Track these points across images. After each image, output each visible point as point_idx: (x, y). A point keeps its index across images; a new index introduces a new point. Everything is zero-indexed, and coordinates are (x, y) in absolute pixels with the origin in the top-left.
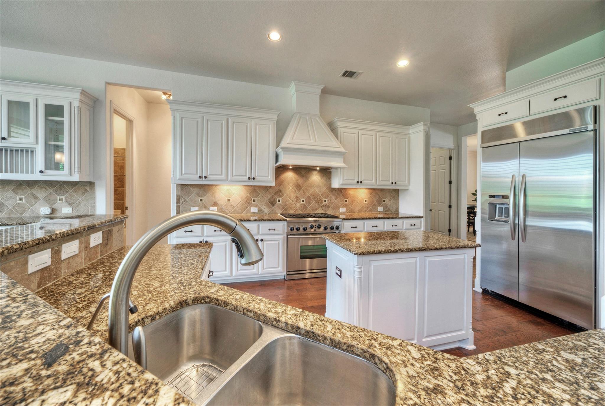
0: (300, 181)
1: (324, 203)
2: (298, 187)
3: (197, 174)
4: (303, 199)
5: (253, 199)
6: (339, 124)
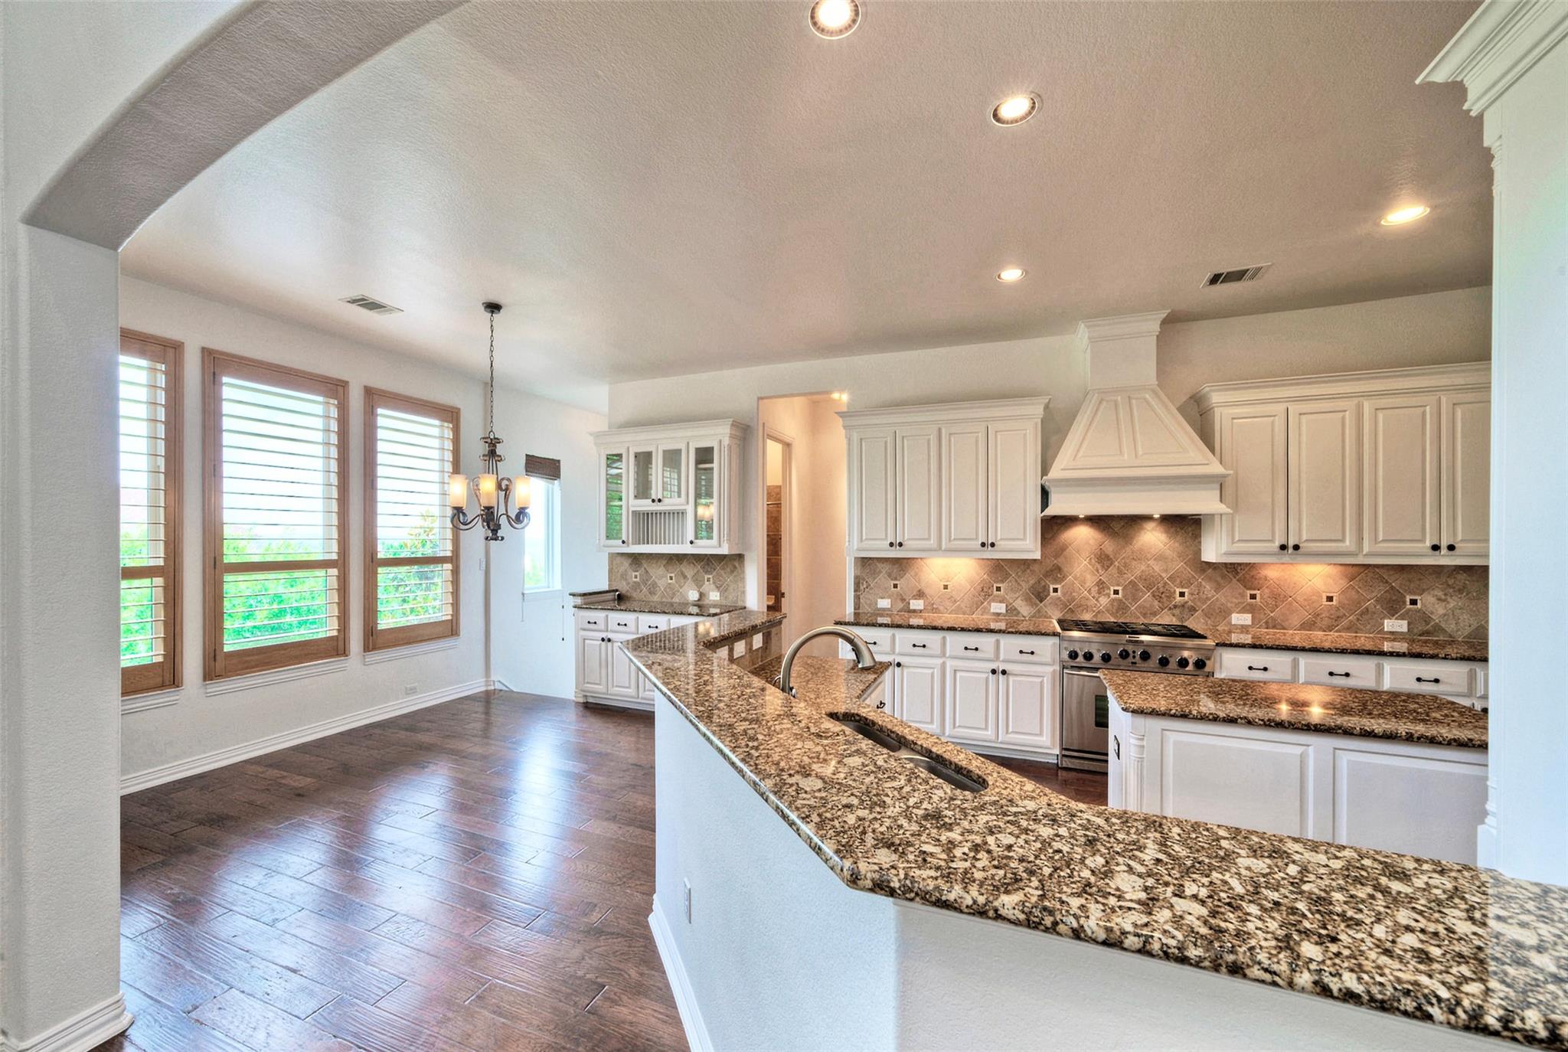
0: (1109, 546)
1: (1178, 598)
2: (1104, 559)
3: (884, 536)
4: (1116, 588)
5: (995, 585)
6: (1216, 399)
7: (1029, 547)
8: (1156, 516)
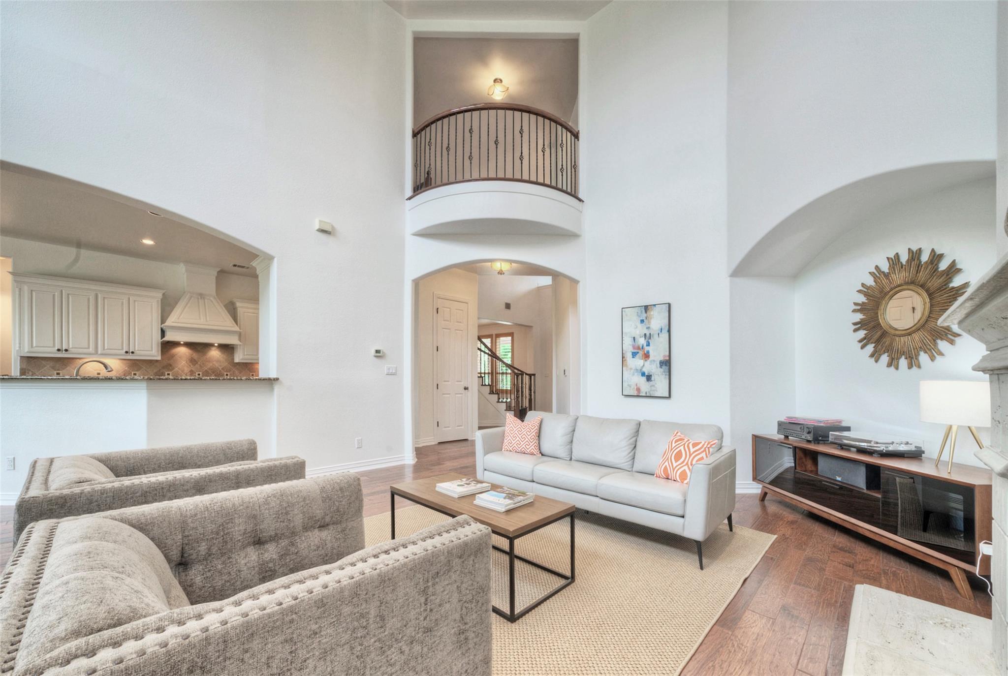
0: (195, 356)
1: (225, 377)
2: (193, 361)
3: (54, 346)
4: (198, 373)
5: (133, 373)
6: (238, 304)
7: (155, 354)
8: (216, 345)
